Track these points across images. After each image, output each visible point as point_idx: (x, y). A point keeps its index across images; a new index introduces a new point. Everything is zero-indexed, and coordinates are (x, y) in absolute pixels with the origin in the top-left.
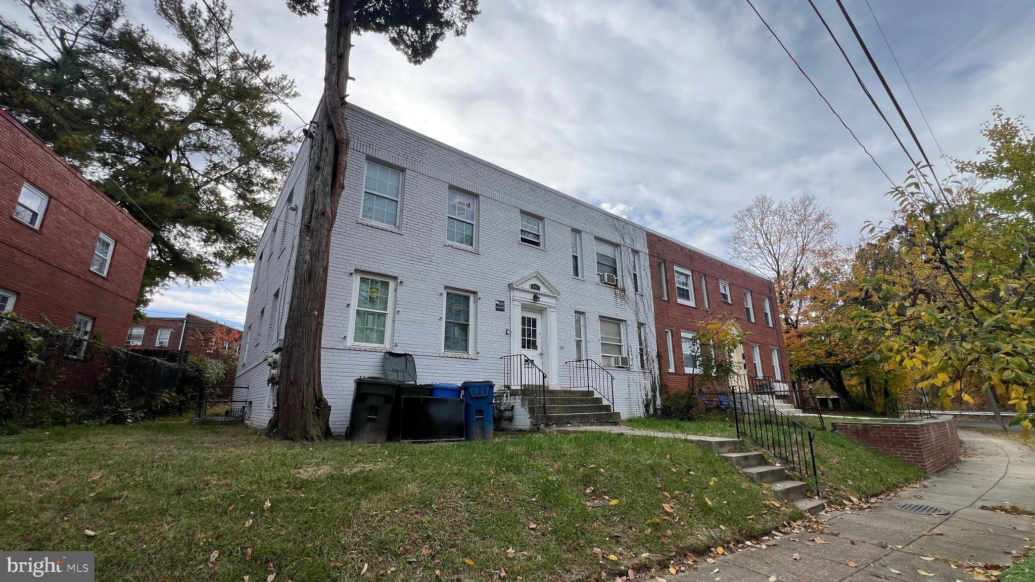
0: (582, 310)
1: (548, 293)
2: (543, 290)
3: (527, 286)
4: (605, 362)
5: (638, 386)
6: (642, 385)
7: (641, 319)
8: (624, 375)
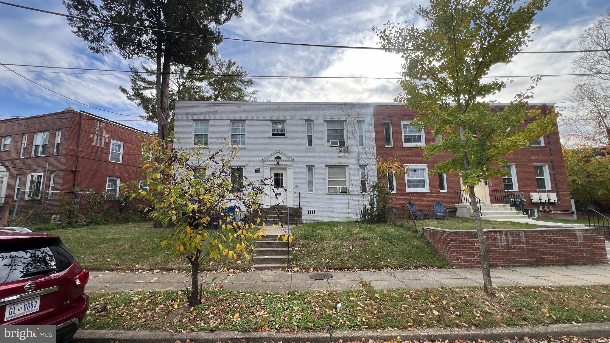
0: (312, 165)
1: (286, 159)
2: (283, 158)
3: (273, 158)
4: (333, 190)
5: (357, 202)
6: (361, 202)
7: (363, 163)
8: (344, 197)
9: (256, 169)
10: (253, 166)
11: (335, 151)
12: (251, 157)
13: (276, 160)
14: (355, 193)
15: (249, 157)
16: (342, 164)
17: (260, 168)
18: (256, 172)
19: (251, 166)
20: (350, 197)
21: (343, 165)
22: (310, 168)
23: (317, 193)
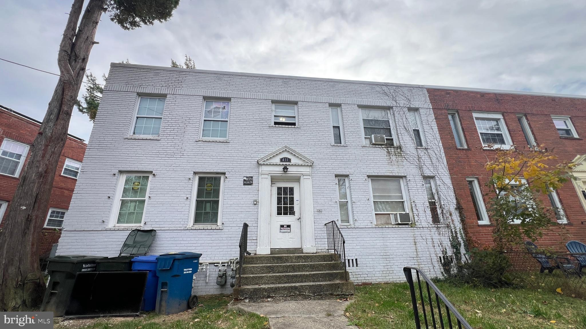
0: (345, 173)
1: (300, 162)
2: (294, 160)
3: (277, 160)
4: (383, 220)
5: (430, 242)
6: (437, 242)
7: (428, 173)
8: (405, 232)
9: (245, 178)
10: (240, 173)
11: (381, 153)
12: (237, 158)
13: (281, 163)
14: (424, 224)
15: (232, 158)
16: (394, 174)
17: (252, 177)
18: (244, 184)
19: (237, 173)
20: (417, 232)
21: (397, 174)
22: (342, 179)
23: (357, 224)
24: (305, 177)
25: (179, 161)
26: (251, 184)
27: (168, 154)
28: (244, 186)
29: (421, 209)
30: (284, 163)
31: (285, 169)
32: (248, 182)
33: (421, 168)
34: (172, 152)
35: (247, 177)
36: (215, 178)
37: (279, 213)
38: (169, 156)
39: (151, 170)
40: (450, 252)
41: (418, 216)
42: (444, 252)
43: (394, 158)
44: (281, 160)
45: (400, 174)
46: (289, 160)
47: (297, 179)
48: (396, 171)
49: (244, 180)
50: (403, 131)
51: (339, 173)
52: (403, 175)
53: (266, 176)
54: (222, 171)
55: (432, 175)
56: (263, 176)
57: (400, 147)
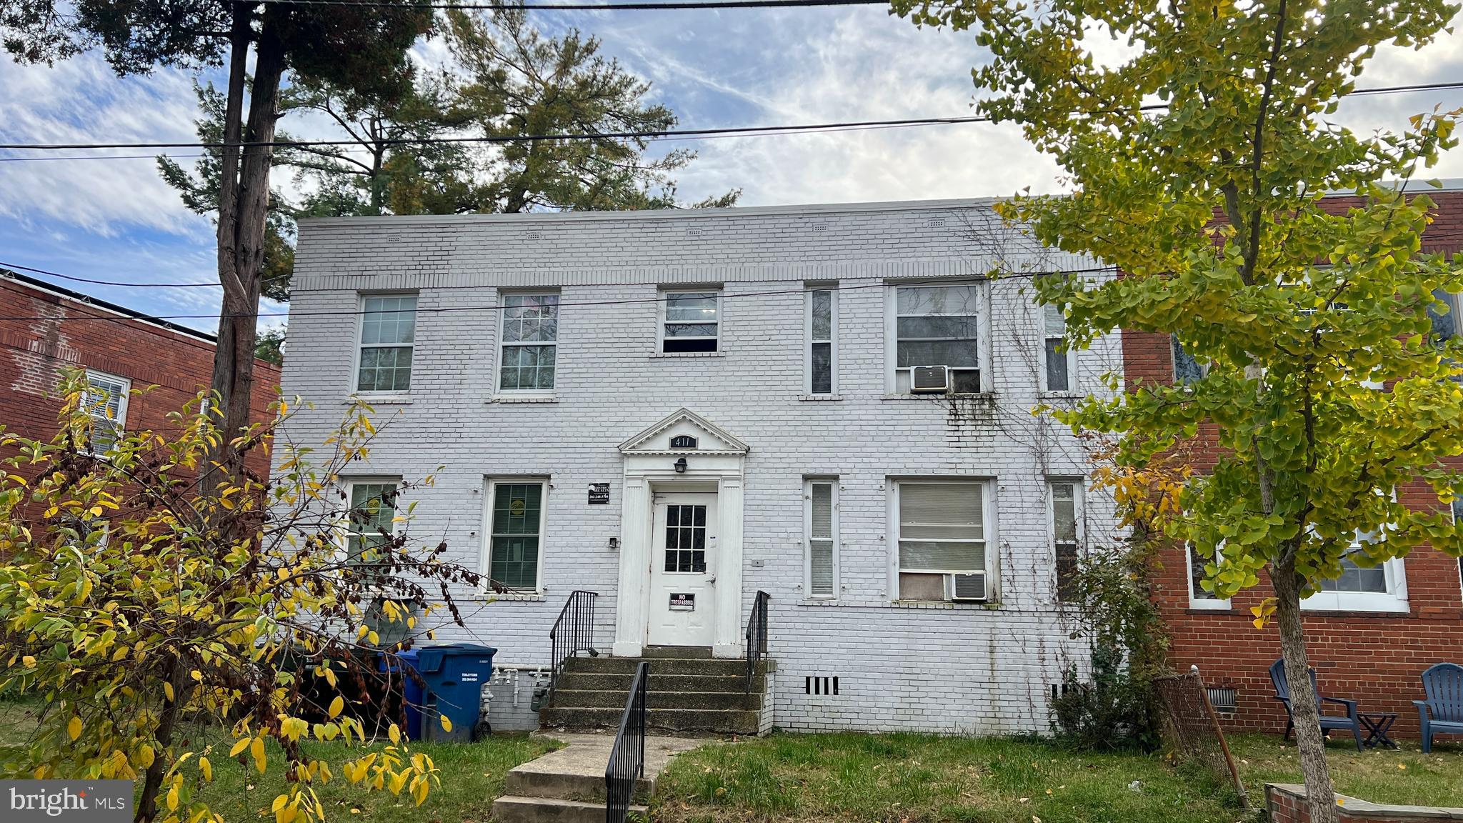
0: (827, 472)
1: (715, 447)
2: (704, 444)
3: (663, 444)
4: (918, 589)
5: (1033, 651)
6: (1052, 646)
7: (1060, 466)
8: (973, 622)
9: (593, 488)
10: (581, 476)
11: (935, 414)
12: (574, 440)
13: (672, 452)
14: (1026, 603)
15: (565, 440)
16: (961, 473)
17: (607, 485)
18: (591, 502)
19: (574, 476)
20: (1001, 623)
21: (970, 473)
22: (821, 487)
23: (846, 599)
24: (727, 483)
25: (452, 451)
26: (605, 501)
27: (430, 435)
28: (589, 506)
29: (1022, 564)
30: (679, 452)
31: (681, 465)
32: (599, 496)
33: (1041, 455)
34: (438, 430)
35: (596, 485)
36: (530, 486)
37: (670, 567)
38: (432, 440)
39: (399, 473)
40: (1083, 677)
41: (1011, 582)
42: (1069, 675)
43: (968, 428)
44: (674, 443)
45: (978, 473)
46: (692, 443)
47: (711, 488)
48: (968, 464)
49: (591, 493)
50: (1008, 348)
51: (812, 472)
52: (987, 473)
53: (638, 483)
54: (544, 472)
55: (1074, 472)
56: (631, 483)
57: (991, 398)
